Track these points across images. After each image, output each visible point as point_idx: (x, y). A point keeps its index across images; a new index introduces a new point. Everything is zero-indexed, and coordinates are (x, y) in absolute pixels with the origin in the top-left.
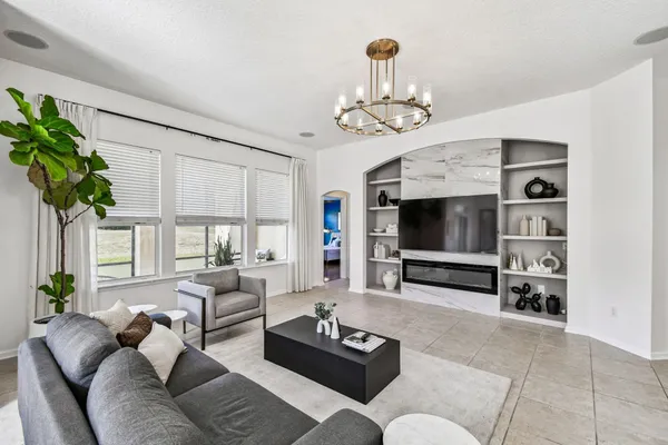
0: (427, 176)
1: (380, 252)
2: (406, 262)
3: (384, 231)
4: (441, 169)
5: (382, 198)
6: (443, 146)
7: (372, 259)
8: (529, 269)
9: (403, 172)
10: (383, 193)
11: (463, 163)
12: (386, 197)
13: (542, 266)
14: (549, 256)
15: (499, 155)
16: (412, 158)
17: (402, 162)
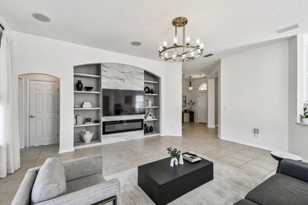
0: (116, 78)
1: (78, 121)
2: (104, 123)
4: (122, 76)
5: (80, 85)
6: (123, 65)
7: (76, 126)
8: (147, 118)
9: (103, 73)
10: (80, 82)
11: (132, 76)
12: (82, 85)
13: (150, 116)
14: (150, 113)
15: (143, 76)
16: (108, 67)
17: (102, 67)
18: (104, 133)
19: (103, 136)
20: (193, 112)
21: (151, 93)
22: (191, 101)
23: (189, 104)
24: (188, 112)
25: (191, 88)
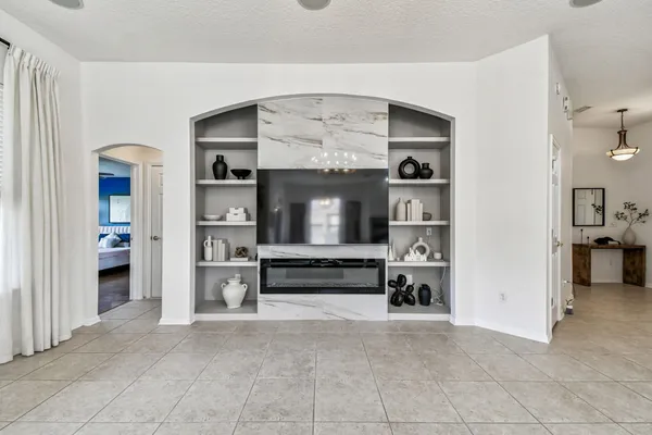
0: (296, 137)
1: (215, 252)
2: (266, 264)
3: (222, 218)
4: (316, 129)
5: (220, 167)
6: (319, 97)
7: (201, 264)
8: (407, 258)
9: (261, 127)
10: (220, 160)
11: (346, 125)
12: (225, 167)
13: (418, 253)
14: (421, 243)
15: (387, 121)
16: (274, 109)
17: (259, 112)
18: (265, 290)
19: (261, 297)
20: (641, 250)
21: (422, 177)
22: (630, 206)
23: (619, 216)
24: (613, 247)
25: (623, 155)
